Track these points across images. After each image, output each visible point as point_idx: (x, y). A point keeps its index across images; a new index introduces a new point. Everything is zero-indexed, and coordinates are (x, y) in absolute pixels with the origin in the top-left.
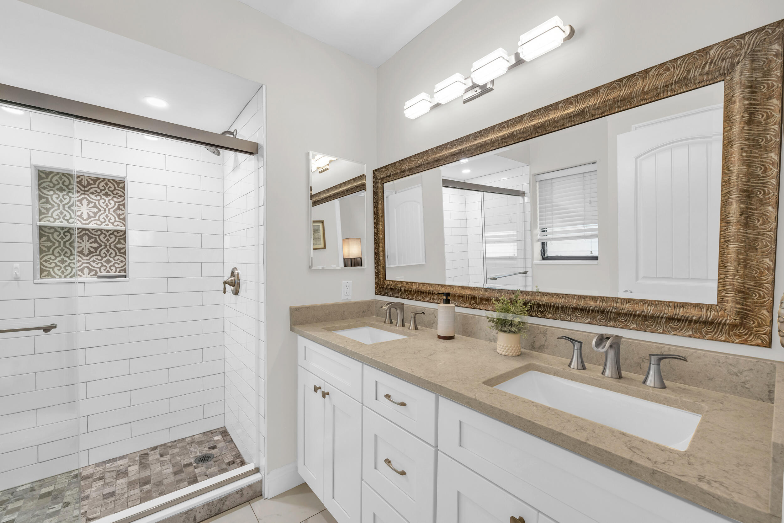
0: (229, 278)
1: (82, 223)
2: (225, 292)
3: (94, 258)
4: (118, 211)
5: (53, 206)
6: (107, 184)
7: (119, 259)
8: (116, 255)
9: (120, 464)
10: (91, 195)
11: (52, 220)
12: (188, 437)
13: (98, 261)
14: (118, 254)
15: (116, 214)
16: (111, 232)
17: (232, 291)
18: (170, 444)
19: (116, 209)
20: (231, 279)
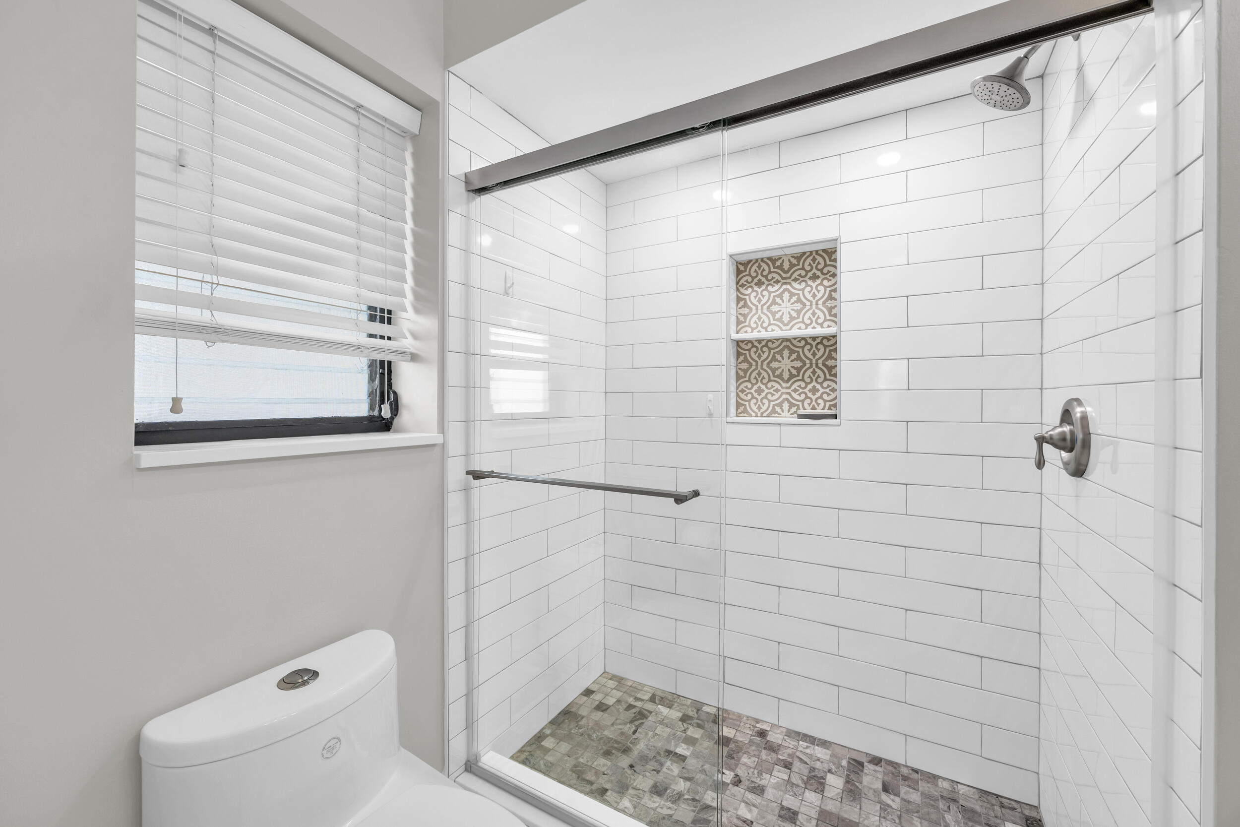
0: (1056, 428)
1: (782, 330)
2: (1040, 463)
3: (795, 386)
4: (830, 301)
5: (751, 309)
6: (814, 260)
7: (829, 386)
8: (825, 379)
9: (819, 755)
10: (793, 284)
11: (749, 330)
12: (944, 779)
13: (801, 390)
14: (828, 377)
15: (827, 307)
16: (818, 340)
17: (1066, 464)
18: (905, 771)
19: (827, 300)
20: (1059, 430)
